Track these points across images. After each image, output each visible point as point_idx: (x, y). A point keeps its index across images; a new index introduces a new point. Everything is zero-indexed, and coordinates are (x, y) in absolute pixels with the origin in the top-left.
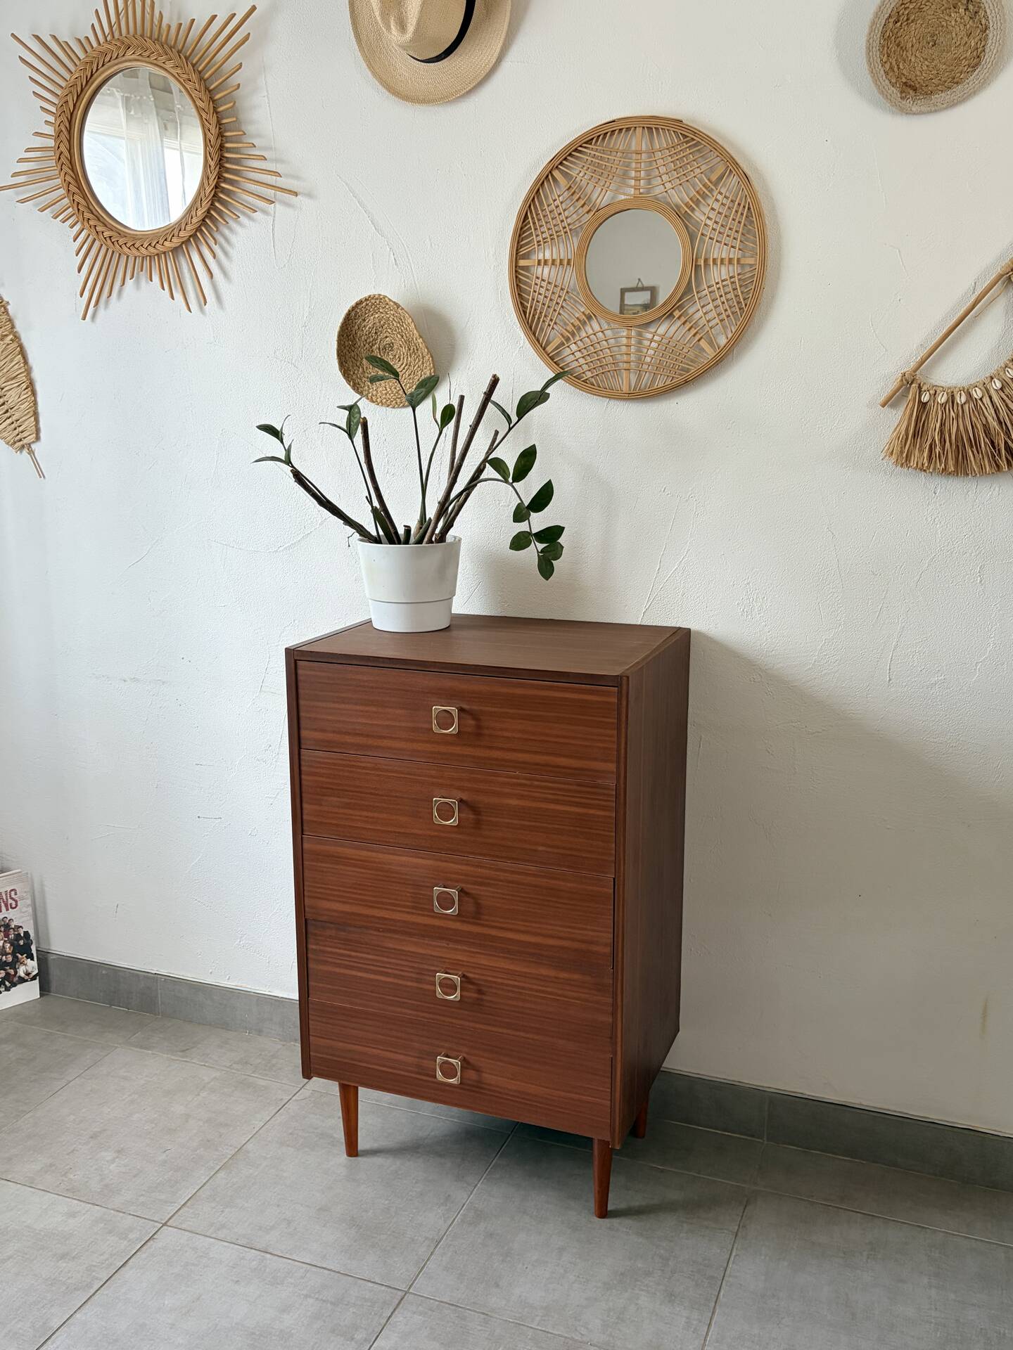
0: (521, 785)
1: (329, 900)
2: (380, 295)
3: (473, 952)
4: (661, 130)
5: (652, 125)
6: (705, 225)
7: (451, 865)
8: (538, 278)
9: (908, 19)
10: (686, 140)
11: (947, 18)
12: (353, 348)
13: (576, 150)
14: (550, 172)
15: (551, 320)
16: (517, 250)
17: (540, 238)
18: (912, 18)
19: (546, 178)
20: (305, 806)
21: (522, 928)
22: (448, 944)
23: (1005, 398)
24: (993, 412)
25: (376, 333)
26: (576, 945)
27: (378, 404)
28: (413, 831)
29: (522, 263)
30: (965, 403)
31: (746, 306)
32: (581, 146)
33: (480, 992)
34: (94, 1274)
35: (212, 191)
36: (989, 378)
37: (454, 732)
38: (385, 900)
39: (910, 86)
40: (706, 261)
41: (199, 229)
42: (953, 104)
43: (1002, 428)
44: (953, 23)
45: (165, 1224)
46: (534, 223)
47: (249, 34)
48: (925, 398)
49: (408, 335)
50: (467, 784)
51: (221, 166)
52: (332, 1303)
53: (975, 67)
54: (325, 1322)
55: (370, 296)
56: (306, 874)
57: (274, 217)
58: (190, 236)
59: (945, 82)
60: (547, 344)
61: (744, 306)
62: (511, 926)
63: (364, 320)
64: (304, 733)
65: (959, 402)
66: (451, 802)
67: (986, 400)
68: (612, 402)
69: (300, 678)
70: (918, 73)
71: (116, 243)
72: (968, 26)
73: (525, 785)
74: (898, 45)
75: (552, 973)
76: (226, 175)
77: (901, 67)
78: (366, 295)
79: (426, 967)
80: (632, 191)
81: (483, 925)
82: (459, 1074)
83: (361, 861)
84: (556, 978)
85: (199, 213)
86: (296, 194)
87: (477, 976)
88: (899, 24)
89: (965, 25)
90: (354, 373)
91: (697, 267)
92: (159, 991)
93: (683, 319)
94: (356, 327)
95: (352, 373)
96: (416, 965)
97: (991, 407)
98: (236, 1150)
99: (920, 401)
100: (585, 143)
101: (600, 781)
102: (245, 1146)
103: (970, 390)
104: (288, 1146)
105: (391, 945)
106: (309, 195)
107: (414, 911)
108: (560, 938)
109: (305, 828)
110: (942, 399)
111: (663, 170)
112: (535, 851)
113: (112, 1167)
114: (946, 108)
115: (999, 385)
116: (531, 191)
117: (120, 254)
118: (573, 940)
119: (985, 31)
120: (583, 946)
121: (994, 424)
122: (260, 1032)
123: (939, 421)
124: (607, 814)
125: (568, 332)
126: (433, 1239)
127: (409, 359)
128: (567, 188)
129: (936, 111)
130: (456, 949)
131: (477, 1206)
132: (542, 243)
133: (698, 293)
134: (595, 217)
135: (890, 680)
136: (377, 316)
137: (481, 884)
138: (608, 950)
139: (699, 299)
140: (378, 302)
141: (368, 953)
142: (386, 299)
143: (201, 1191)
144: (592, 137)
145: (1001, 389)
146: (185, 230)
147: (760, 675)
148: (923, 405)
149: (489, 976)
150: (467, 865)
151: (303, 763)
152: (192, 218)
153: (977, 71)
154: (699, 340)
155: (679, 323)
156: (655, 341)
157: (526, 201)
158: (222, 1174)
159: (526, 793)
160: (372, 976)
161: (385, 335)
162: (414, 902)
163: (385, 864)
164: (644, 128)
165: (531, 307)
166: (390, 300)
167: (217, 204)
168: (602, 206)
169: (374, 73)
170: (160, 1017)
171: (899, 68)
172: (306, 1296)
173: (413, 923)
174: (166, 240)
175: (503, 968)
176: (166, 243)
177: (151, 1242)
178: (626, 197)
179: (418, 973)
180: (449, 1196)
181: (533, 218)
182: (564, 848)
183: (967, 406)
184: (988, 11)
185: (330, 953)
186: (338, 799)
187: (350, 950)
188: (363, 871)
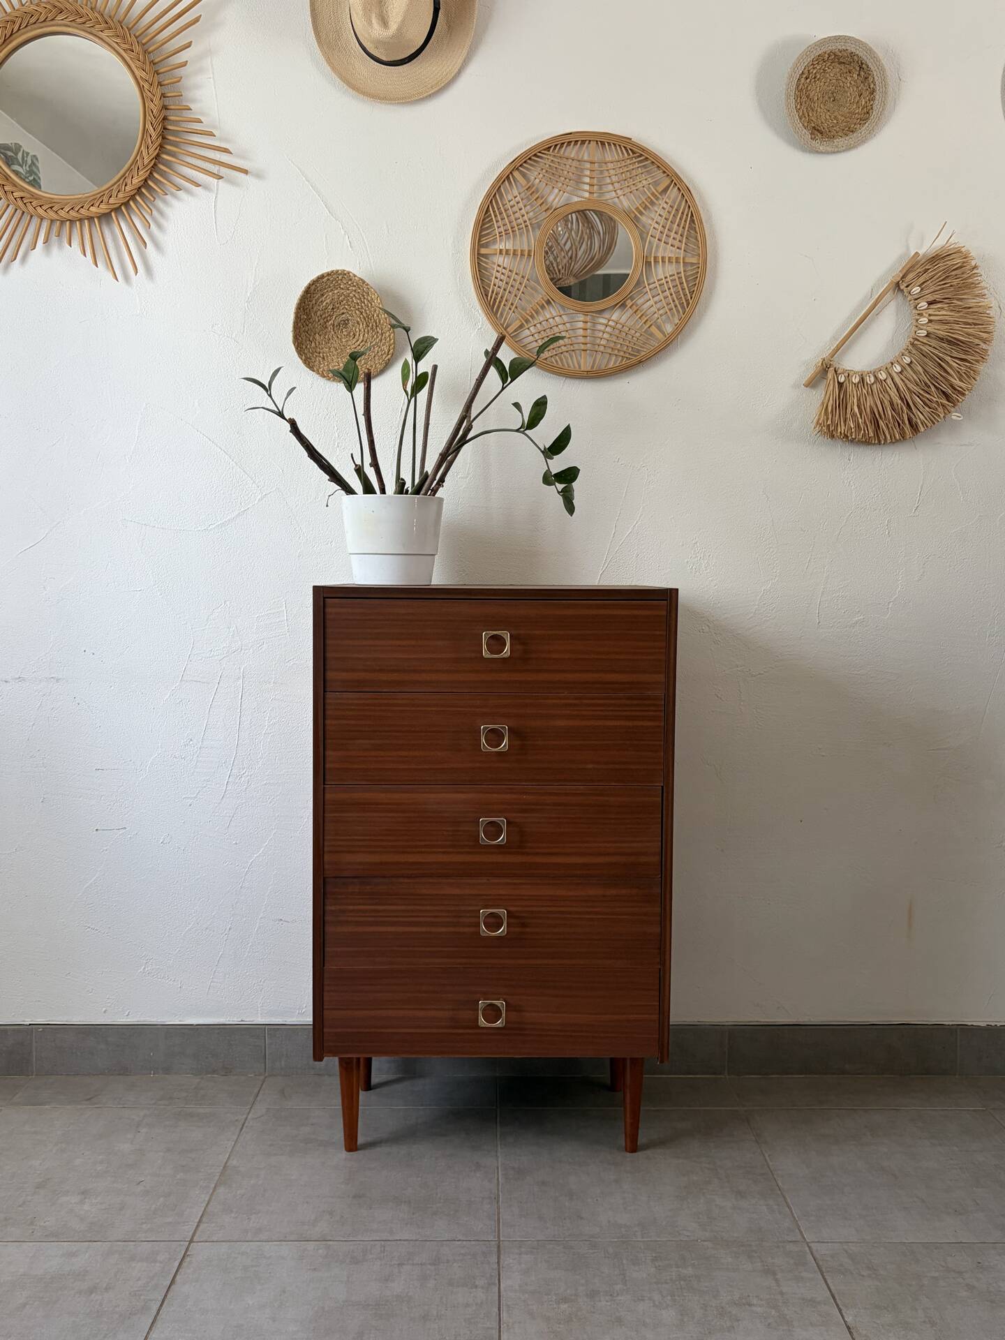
0: (570, 705)
1: (355, 853)
2: (344, 271)
3: (515, 884)
4: (612, 145)
5: (604, 141)
6: (654, 228)
7: (495, 795)
8: (499, 266)
9: (815, 78)
10: (635, 155)
11: (844, 80)
12: (308, 323)
13: (535, 155)
14: (511, 173)
15: (512, 304)
16: (479, 239)
17: (502, 229)
18: (818, 77)
19: (506, 178)
20: (329, 753)
22: (488, 880)
23: (903, 378)
24: (896, 391)
25: (333, 309)
26: (624, 860)
27: (329, 379)
28: (452, 766)
29: (483, 251)
30: (873, 384)
31: (691, 298)
32: (539, 152)
33: (523, 925)
34: (142, 1297)
35: (151, 160)
36: (890, 364)
37: (505, 657)
38: (421, 843)
39: (818, 130)
40: (655, 258)
41: (133, 198)
42: (849, 148)
43: (904, 402)
44: (849, 85)
45: (191, 1241)
46: (496, 216)
47: (201, 16)
48: (842, 379)
49: (368, 312)
50: (512, 711)
51: (164, 138)
52: (430, 1264)
53: (867, 119)
54: (435, 1279)
55: (332, 272)
56: (326, 828)
57: (217, 194)
58: (122, 204)
59: (843, 130)
60: (508, 326)
61: (689, 298)
62: (558, 850)
63: (323, 295)
64: (330, 675)
65: (869, 382)
66: (502, 728)
67: (889, 381)
68: (568, 381)
69: (328, 617)
70: (824, 122)
71: (28, 204)
72: (860, 88)
73: (575, 705)
74: (808, 97)
75: (600, 892)
76: (168, 147)
77: (811, 115)
78: (329, 270)
79: (463, 908)
80: (587, 195)
81: (528, 854)
82: (504, 1015)
83: (392, 804)
84: (604, 896)
85: (135, 181)
86: (246, 172)
87: (519, 909)
88: (809, 80)
89: (857, 87)
90: (306, 347)
91: (648, 264)
92: (34, 1044)
93: (635, 308)
94: (314, 302)
95: (304, 347)
97: (893, 386)
98: (222, 1168)
99: (838, 382)
100: (544, 150)
101: (650, 693)
102: (228, 1164)
103: (876, 374)
104: (277, 1155)
105: (425, 891)
106: (259, 176)
107: (451, 850)
109: (327, 777)
110: (856, 380)
111: (614, 179)
112: (583, 769)
113: (86, 1207)
114: (844, 151)
115: (898, 369)
116: (493, 186)
117: (31, 216)
118: (622, 854)
119: (873, 94)
120: (630, 859)
121: (897, 400)
122: (167, 1070)
123: (855, 397)
124: (657, 724)
125: (528, 315)
126: (489, 1198)
127: (366, 335)
128: (527, 187)
129: (838, 152)
130: (498, 884)
131: (510, 1166)
132: (503, 233)
133: (649, 285)
134: (553, 215)
135: (819, 623)
136: (335, 292)
137: (525, 811)
138: (656, 859)
139: (650, 290)
140: (340, 277)
141: (400, 904)
142: (351, 274)
143: (209, 1206)
144: (550, 145)
145: (900, 372)
146: (117, 196)
147: (708, 626)
148: (840, 385)
149: (533, 906)
150: (511, 793)
151: (327, 707)
152: (126, 185)
153: (867, 124)
154: (649, 327)
155: (630, 311)
156: (610, 326)
157: (488, 195)
158: (221, 1190)
159: (575, 713)
160: (400, 929)
161: (342, 311)
163: (419, 805)
164: (597, 141)
165: (493, 292)
166: (355, 276)
167: (155, 175)
168: (558, 206)
169: (333, 69)
170: (34, 1077)
171: (809, 115)
172: (400, 1265)
173: (453, 863)
174: (92, 205)
176: (91, 209)
177: (188, 1259)
178: (580, 199)
179: (455, 917)
180: (477, 1163)
181: (494, 212)
182: (614, 763)
183: (875, 386)
184: (876, 78)
185: (352, 911)
186: (367, 741)
187: (376, 904)
188: (395, 815)
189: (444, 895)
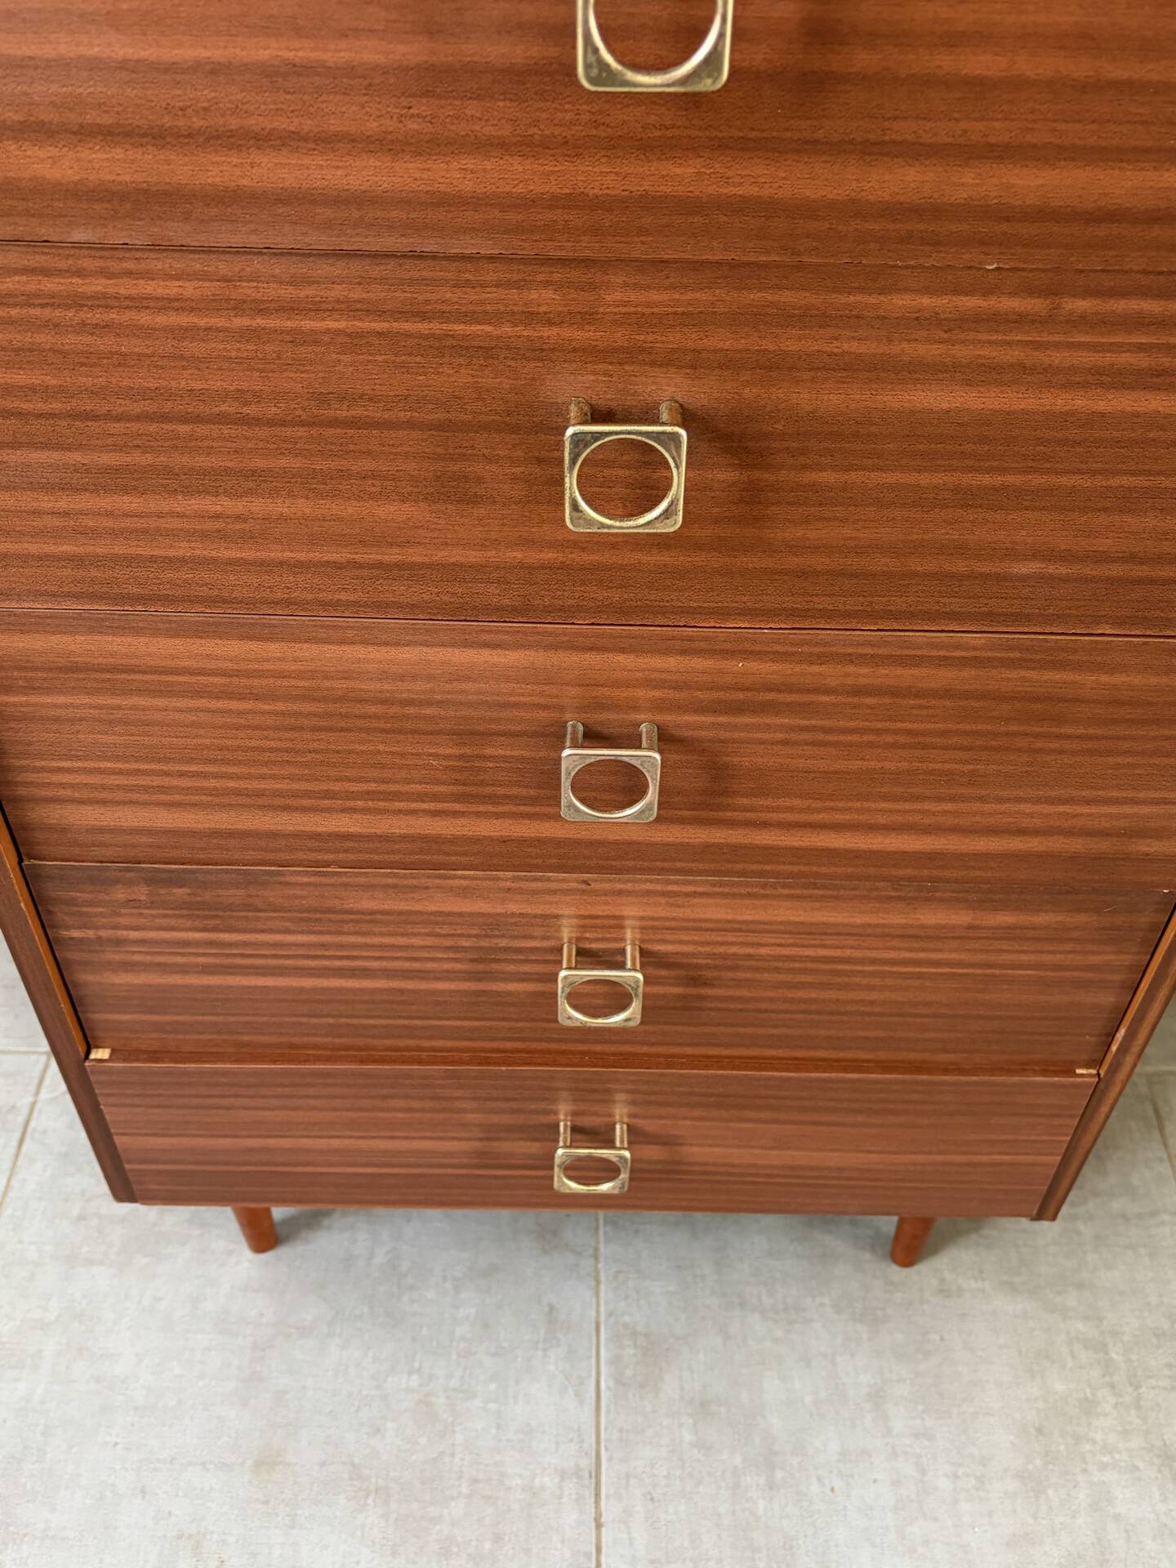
0: (999, 319)
1: (104, 803)
7: (621, 659)
21: (882, 819)
22: (586, 882)
26: (1076, 845)
28: (441, 555)
37: (707, 85)
38: (337, 787)
50: (722, 340)
62: (839, 817)
66: (657, 436)
75: (961, 918)
79: (503, 943)
81: (731, 824)
82: (626, 1171)
83: (224, 674)
96: (465, 943)
104: (90, 1263)
105: (368, 904)
107: (457, 807)
108: (1022, 832)
112: (1000, 578)
118: (1070, 833)
120: (1104, 846)
126: (577, 1473)
130: (620, 893)
131: (627, 1319)
137: (738, 708)
141: (287, 931)
149: (733, 944)
150: (683, 652)
159: (1013, 355)
160: (308, 983)
162: (457, 782)
163: (327, 677)
173: (454, 840)
175: (789, 923)
179: (473, 961)
180: (552, 1308)
182: (1132, 558)
185: (142, 942)
186: (54, 456)
187: (215, 929)
188: (234, 705)
189: (441, 914)
